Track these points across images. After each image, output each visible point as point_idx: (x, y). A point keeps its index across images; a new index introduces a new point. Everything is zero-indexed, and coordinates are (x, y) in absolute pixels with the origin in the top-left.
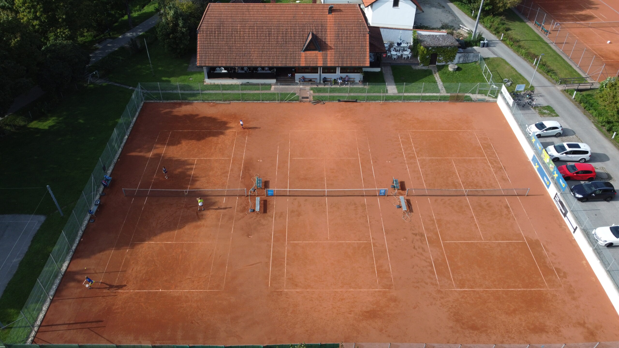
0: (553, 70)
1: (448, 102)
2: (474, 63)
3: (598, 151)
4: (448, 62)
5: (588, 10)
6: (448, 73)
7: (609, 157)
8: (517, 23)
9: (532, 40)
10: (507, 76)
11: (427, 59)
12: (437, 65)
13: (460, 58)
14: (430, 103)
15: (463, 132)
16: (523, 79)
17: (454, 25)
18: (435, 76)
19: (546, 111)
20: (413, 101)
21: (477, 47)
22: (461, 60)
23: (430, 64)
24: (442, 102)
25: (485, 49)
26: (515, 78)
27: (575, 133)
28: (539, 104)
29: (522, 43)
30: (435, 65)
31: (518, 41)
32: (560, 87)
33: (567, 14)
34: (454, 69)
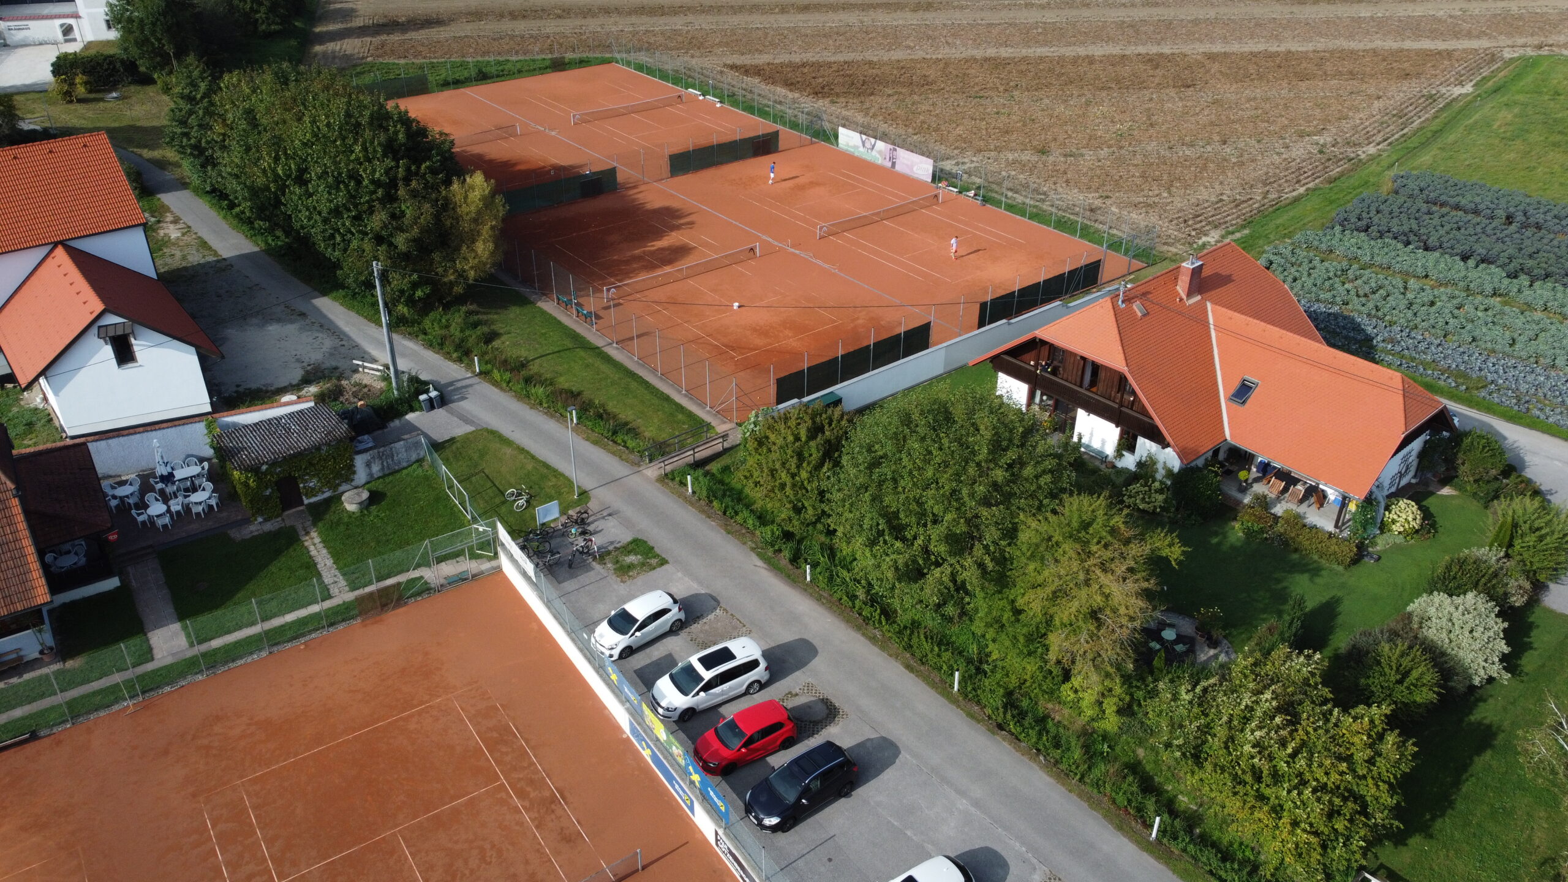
0: (626, 424)
1: (359, 620)
2: (415, 466)
3: (785, 636)
4: (339, 485)
5: (674, 234)
6: (346, 520)
7: (815, 642)
8: (514, 312)
9: (559, 352)
10: (512, 480)
11: (269, 498)
12: (310, 504)
13: (368, 465)
14: (302, 647)
15: (420, 713)
16: (555, 476)
17: (339, 365)
18: (306, 544)
19: (632, 559)
20: (242, 662)
21: (418, 413)
22: (376, 468)
23: (284, 510)
24: (341, 627)
25: (440, 413)
26: (533, 478)
27: (718, 602)
28: (612, 543)
29: (534, 368)
30: (301, 508)
31: (523, 365)
32: (653, 471)
33: (629, 254)
34: (360, 503)
